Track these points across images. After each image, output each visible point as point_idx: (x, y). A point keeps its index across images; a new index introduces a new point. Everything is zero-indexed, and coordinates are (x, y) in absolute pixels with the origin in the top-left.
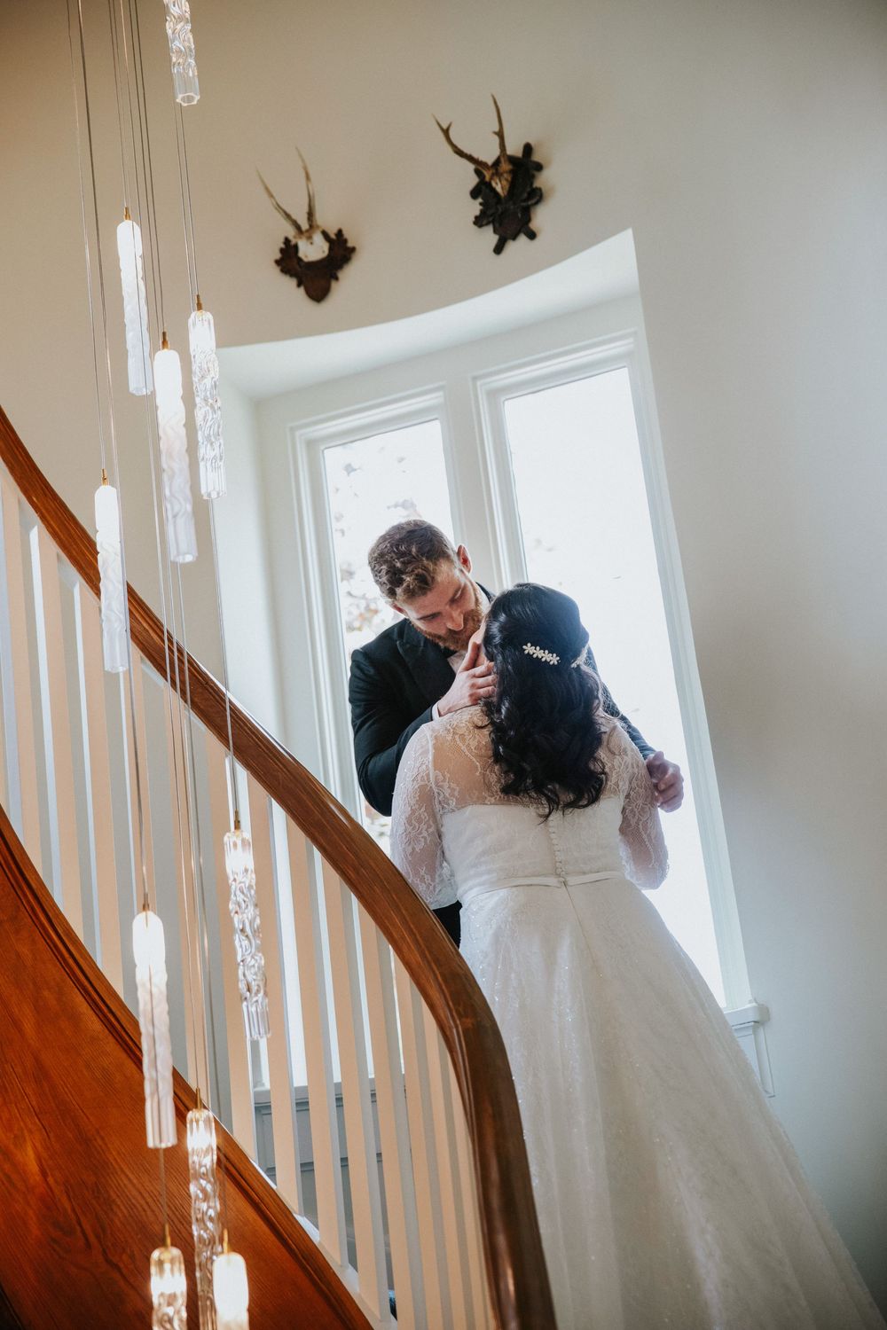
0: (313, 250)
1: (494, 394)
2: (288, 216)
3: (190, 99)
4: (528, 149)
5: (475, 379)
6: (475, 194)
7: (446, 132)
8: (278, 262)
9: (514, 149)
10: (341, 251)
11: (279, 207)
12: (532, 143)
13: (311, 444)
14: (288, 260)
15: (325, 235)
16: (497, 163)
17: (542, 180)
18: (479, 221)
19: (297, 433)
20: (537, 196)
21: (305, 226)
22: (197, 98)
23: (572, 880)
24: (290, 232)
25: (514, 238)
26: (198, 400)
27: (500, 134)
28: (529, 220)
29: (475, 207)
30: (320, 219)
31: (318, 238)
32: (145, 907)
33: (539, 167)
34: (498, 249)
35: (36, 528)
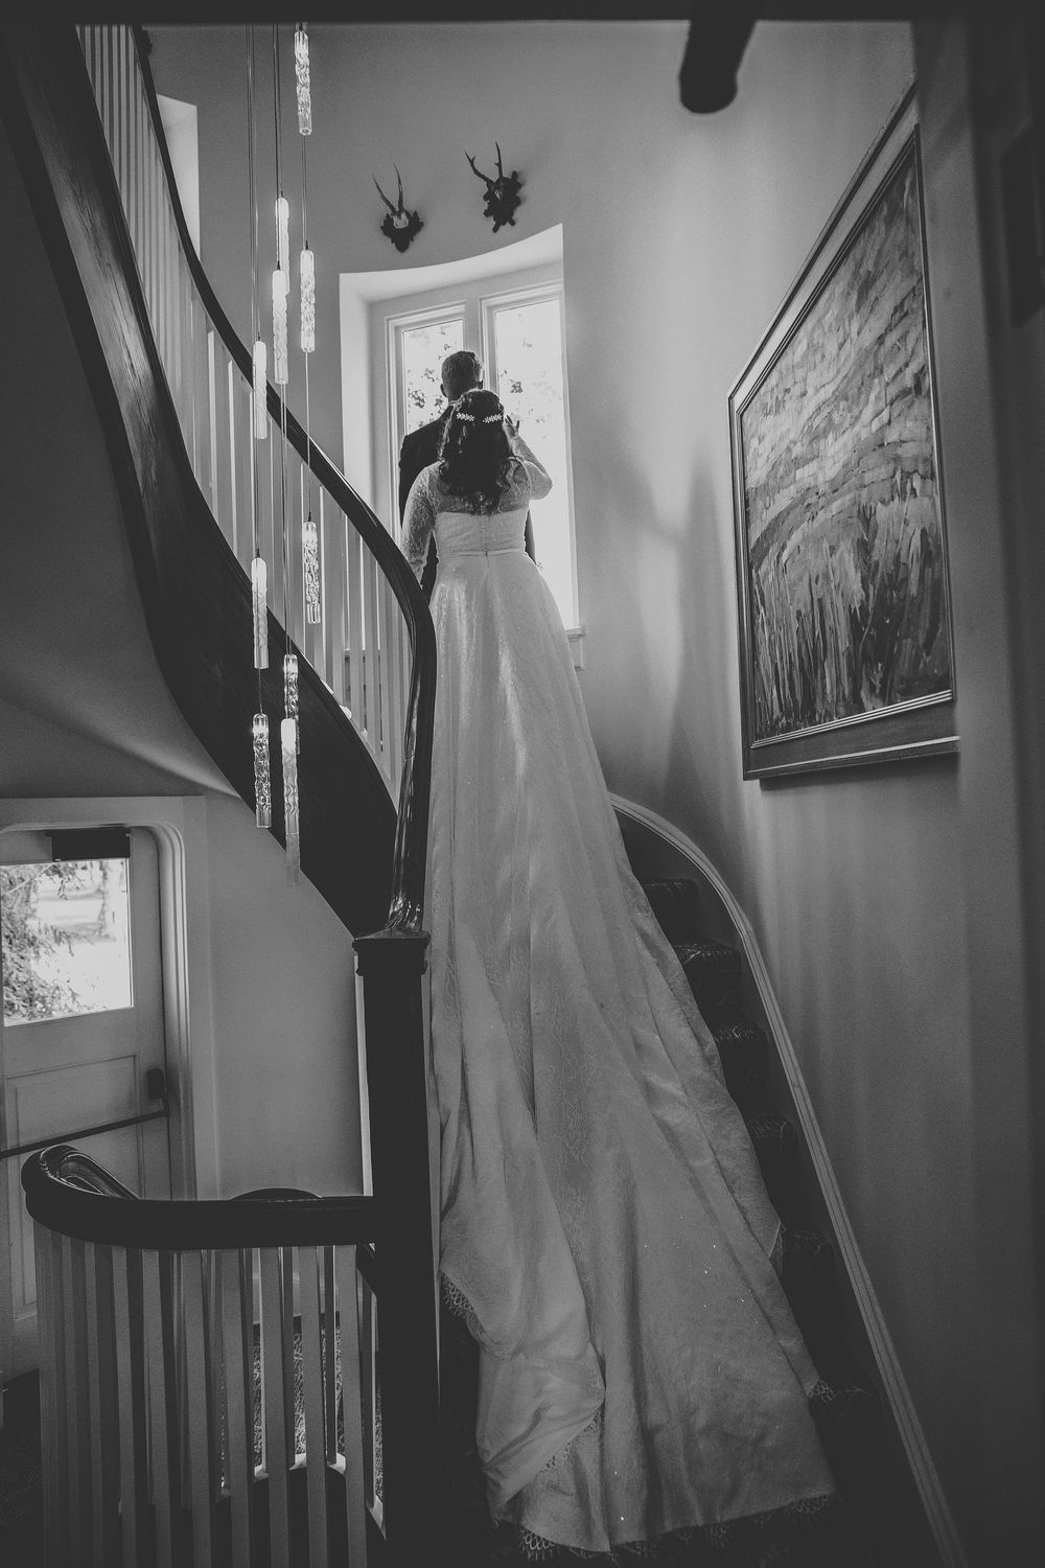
0: (401, 223)
1: (490, 308)
2: (388, 203)
3: (307, 131)
4: (515, 174)
5: (481, 299)
6: (486, 198)
7: (472, 162)
8: (382, 228)
9: (507, 174)
10: (416, 224)
11: (384, 198)
12: (517, 170)
13: (397, 328)
14: (388, 228)
15: (407, 214)
16: (498, 181)
17: (523, 192)
18: (487, 214)
19: (390, 322)
20: (518, 202)
21: (397, 209)
22: (310, 131)
23: (489, 553)
24: (390, 212)
25: (504, 224)
26: (303, 298)
27: (499, 165)
28: (512, 214)
29: (485, 206)
30: (405, 206)
31: (403, 216)
32: (258, 556)
33: (520, 186)
34: (495, 229)
35: (231, 362)
